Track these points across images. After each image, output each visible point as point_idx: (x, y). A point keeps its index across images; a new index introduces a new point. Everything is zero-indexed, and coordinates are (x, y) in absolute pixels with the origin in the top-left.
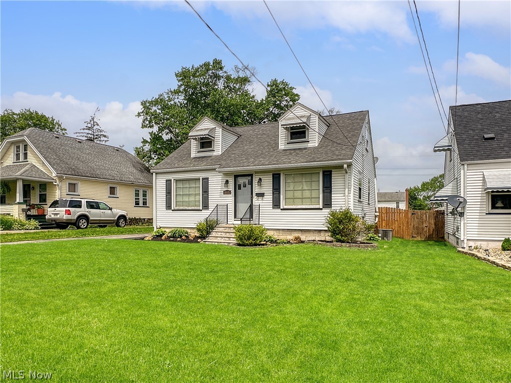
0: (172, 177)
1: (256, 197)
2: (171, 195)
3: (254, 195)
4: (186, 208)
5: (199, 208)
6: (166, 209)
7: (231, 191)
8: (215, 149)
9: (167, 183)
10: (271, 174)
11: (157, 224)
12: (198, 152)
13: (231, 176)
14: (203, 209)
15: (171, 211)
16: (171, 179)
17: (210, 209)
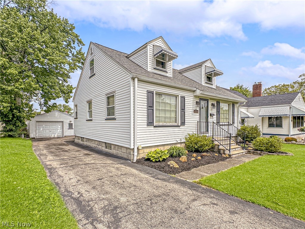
0: (154, 89)
1: (210, 116)
2: (153, 110)
3: (209, 115)
4: (165, 124)
5: (176, 124)
6: (148, 125)
7: (198, 111)
8: (168, 71)
9: (149, 95)
10: (216, 101)
11: (138, 144)
12: (154, 68)
13: (198, 99)
14: (181, 125)
15: (152, 128)
16: (153, 91)
17: (186, 125)
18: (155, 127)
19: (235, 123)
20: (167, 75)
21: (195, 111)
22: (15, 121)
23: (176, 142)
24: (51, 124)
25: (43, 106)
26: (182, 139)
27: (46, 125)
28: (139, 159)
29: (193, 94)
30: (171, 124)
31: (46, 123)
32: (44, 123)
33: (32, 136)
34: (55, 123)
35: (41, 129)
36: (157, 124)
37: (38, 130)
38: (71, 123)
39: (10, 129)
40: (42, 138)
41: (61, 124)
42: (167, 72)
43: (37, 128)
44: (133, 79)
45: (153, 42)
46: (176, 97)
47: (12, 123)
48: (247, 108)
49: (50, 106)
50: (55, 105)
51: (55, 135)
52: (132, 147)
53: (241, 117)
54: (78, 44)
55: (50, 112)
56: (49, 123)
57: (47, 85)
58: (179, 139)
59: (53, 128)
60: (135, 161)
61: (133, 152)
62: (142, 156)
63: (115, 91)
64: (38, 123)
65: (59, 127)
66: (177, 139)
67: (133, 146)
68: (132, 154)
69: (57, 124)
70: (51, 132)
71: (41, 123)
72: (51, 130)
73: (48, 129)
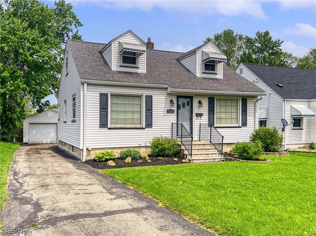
0: (108, 91)
1: (195, 117)
2: (107, 112)
3: (194, 115)
4: (124, 126)
5: (139, 126)
6: (100, 127)
7: (174, 110)
8: (140, 66)
9: (102, 98)
10: (208, 97)
11: (87, 145)
12: (120, 66)
13: (174, 96)
14: (146, 127)
15: (106, 130)
16: (107, 93)
17: (153, 127)
18: (109, 129)
19: (248, 125)
20: (139, 71)
21: (170, 111)
22: (8, 123)
23: (139, 146)
24: (44, 126)
25: (36, 105)
26: (147, 143)
27: (39, 128)
28: (90, 160)
29: (165, 92)
30: (132, 126)
31: (39, 125)
32: (37, 125)
33: (25, 140)
34: (48, 125)
35: (34, 132)
36: (112, 126)
37: (31, 133)
39: (3, 131)
40: (34, 143)
42: (139, 68)
43: (30, 131)
44: (83, 84)
45: (119, 38)
46: (140, 97)
47: (6, 126)
48: (308, 100)
49: (42, 104)
50: (47, 103)
51: (47, 140)
52: (81, 148)
53: (292, 116)
54: (75, 25)
55: (43, 111)
56: (42, 125)
57: (34, 83)
58: (144, 143)
59: (46, 132)
60: (84, 161)
61: (83, 153)
62: (92, 157)
63: (75, 94)
64: (31, 125)
65: (53, 130)
66: (140, 143)
67: (83, 147)
68: (82, 154)
69: (51, 126)
70: (44, 137)
71: (34, 125)
72: (44, 134)
73: (41, 132)
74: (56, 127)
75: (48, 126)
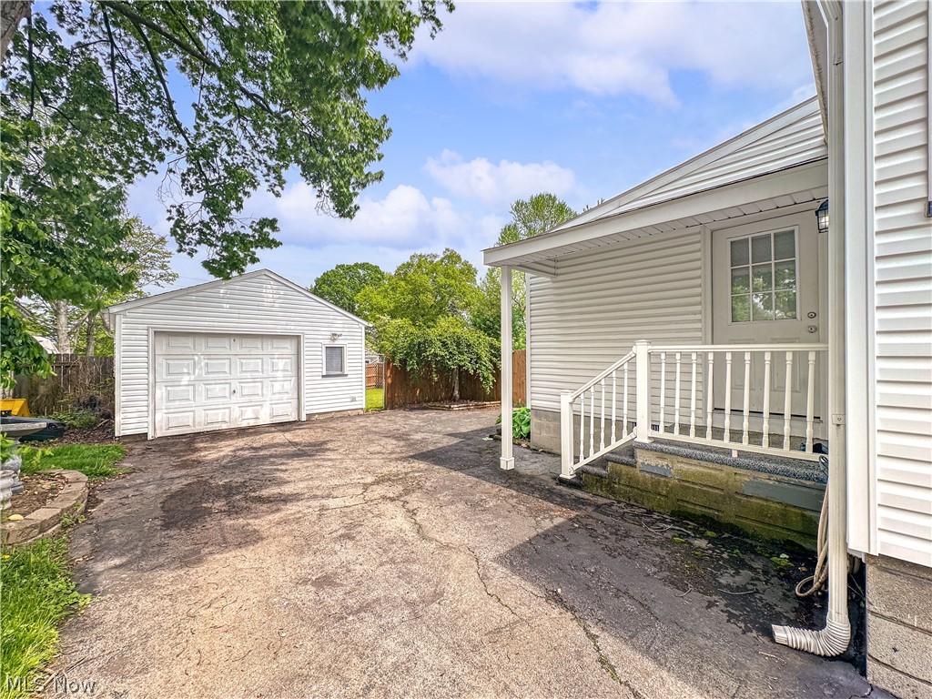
24: (236, 347)
27: (209, 356)
31: (212, 342)
32: (202, 342)
33: (127, 422)
34: (256, 342)
35: (185, 379)
37: (168, 384)
38: (338, 343)
41: (288, 348)
43: (162, 370)
51: (257, 412)
56: (226, 342)
59: (249, 375)
64: (164, 340)
65: (281, 364)
69: (268, 347)
70: (236, 398)
71: (180, 341)
72: (236, 385)
73: (221, 375)
74: (294, 352)
75: (257, 347)
